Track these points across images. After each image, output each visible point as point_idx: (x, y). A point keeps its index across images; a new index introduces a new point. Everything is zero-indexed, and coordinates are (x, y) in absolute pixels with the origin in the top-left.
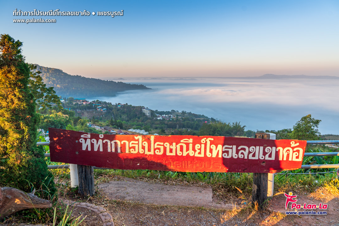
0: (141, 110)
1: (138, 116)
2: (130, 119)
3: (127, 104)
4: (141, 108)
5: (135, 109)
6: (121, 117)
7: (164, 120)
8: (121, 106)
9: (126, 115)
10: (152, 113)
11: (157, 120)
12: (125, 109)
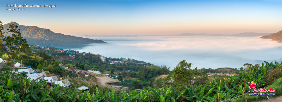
0: (99, 58)
1: (96, 61)
2: (91, 63)
3: (89, 53)
4: (99, 56)
5: (94, 57)
6: (85, 61)
7: (115, 64)
8: (85, 54)
9: (88, 61)
10: (107, 59)
11: (110, 64)
12: (88, 56)
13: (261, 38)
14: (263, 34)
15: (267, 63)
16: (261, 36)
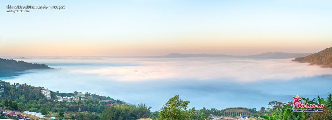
0: (41, 92)
1: (37, 97)
2: (28, 100)
3: (26, 84)
4: (41, 89)
5: (33, 90)
6: (18, 98)
7: (66, 102)
8: (19, 86)
9: (24, 96)
10: (53, 94)
11: (57, 102)
12: (24, 90)
13: (293, 60)
14: (296, 54)
15: (307, 101)
16: (294, 58)
